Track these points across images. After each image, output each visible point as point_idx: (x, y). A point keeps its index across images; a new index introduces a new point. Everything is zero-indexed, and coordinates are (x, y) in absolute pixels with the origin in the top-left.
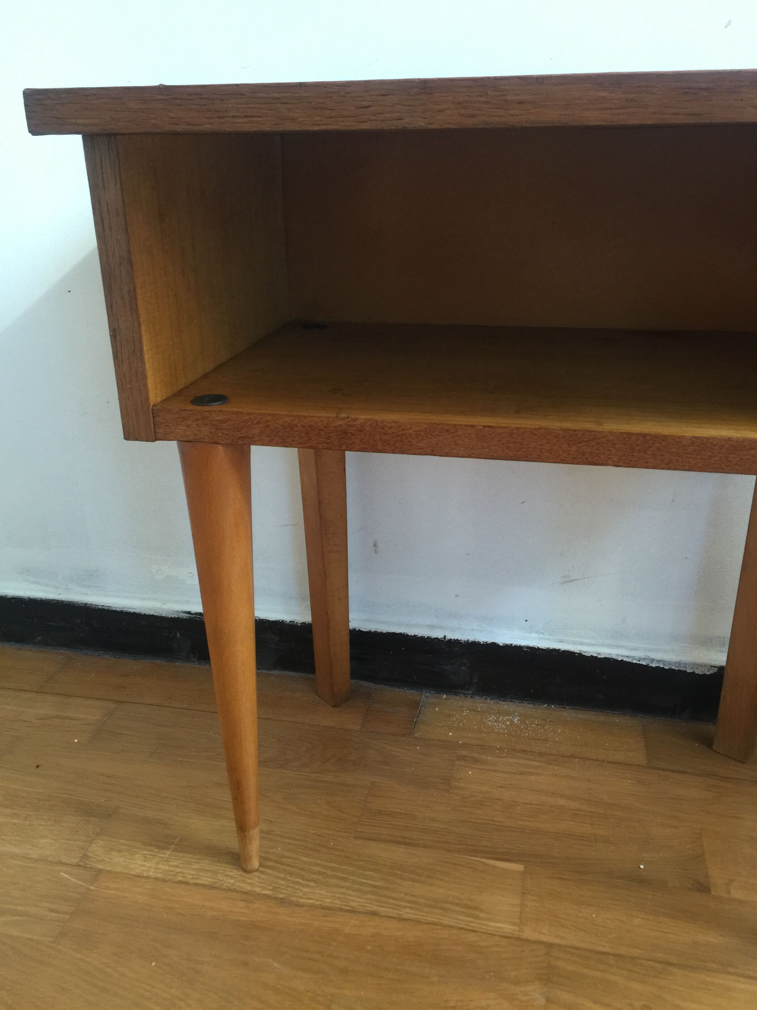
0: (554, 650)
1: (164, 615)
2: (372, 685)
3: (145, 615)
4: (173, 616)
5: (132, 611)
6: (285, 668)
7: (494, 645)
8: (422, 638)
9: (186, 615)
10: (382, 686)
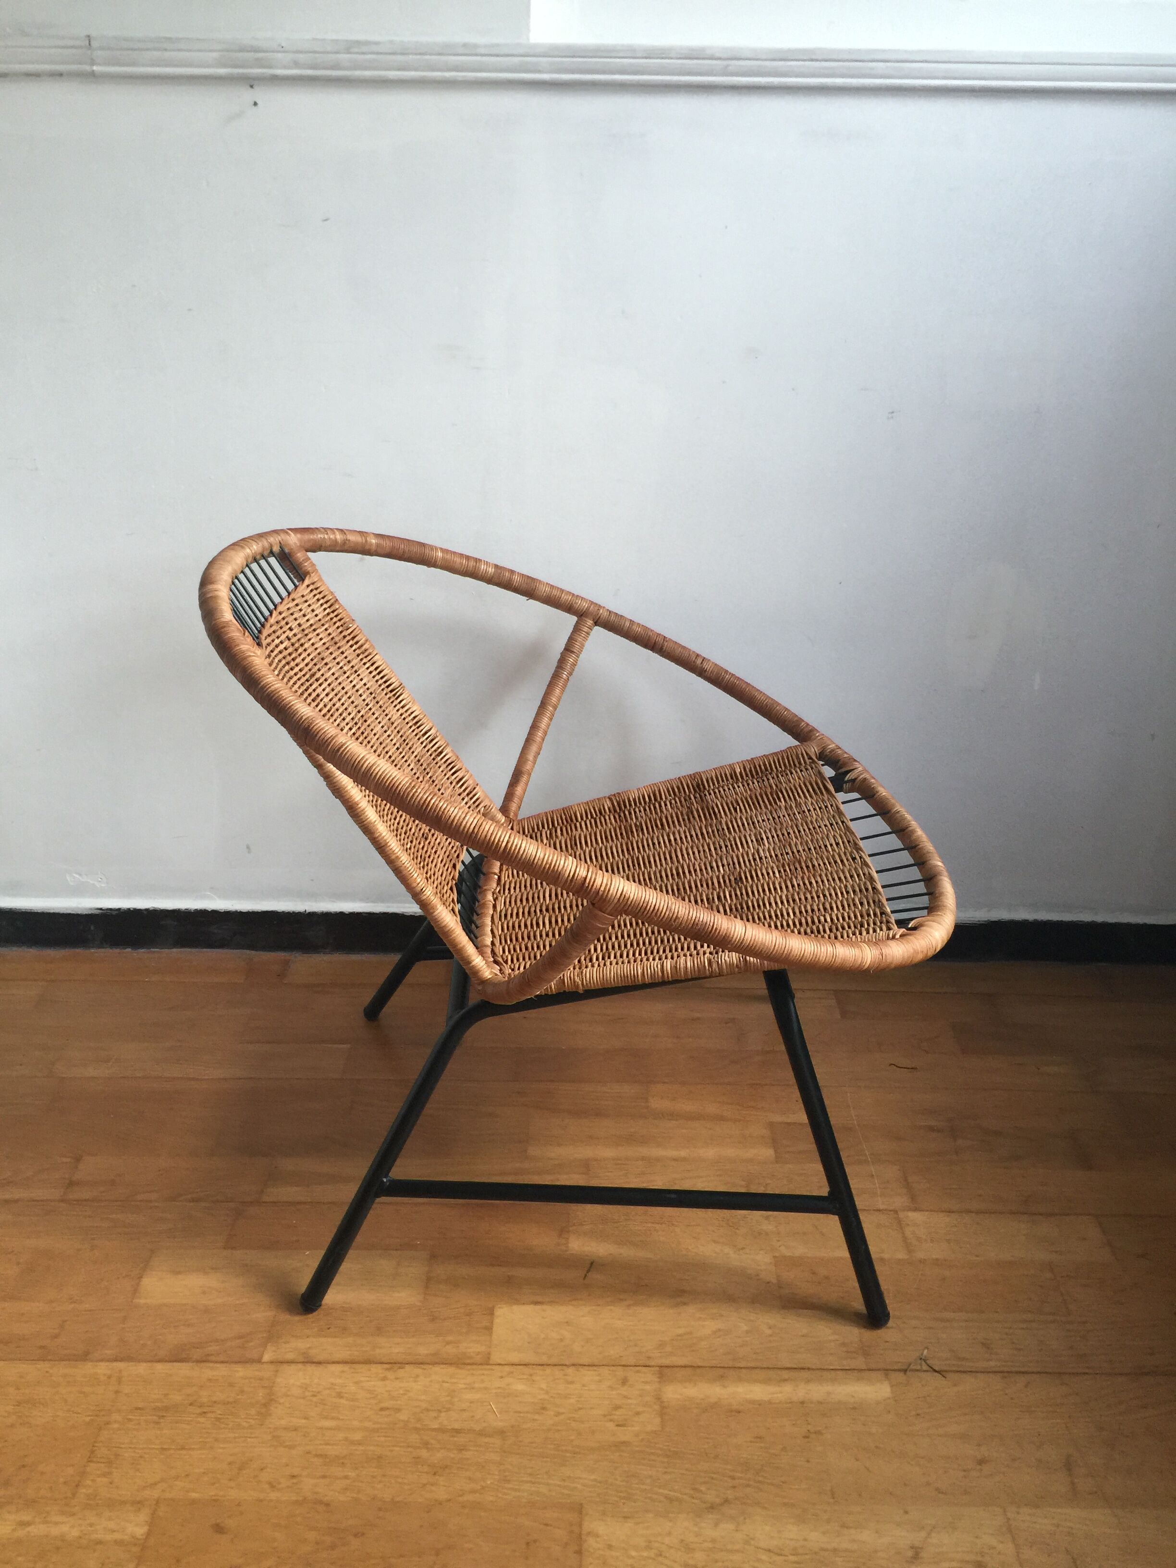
0: (385, 914)
1: (80, 913)
2: (253, 952)
3: (63, 914)
4: (87, 913)
5: (52, 911)
6: (183, 946)
7: (342, 914)
8: (289, 913)
9: (99, 911)
10: (262, 953)
